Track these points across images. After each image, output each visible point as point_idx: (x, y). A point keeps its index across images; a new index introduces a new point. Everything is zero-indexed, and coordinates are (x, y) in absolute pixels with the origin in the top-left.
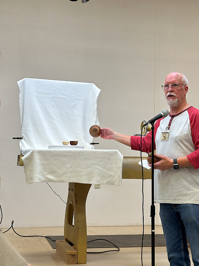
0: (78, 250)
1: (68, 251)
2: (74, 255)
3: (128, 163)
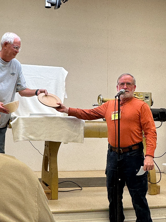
0: (52, 190)
2: (48, 193)
3: (89, 126)
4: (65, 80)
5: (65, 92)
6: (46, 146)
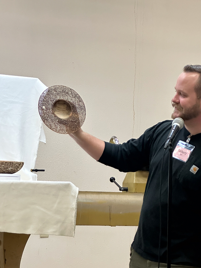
3: (88, 201)
5: (40, 130)
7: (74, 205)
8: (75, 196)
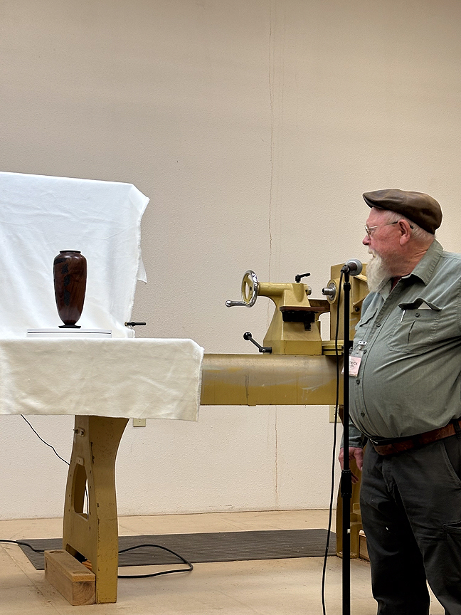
0: (98, 573)
1: (73, 575)
2: (87, 584)
3: (214, 369)
4: (138, 224)
5: (138, 262)
6: (80, 434)
7: (198, 374)
8: (198, 361)
